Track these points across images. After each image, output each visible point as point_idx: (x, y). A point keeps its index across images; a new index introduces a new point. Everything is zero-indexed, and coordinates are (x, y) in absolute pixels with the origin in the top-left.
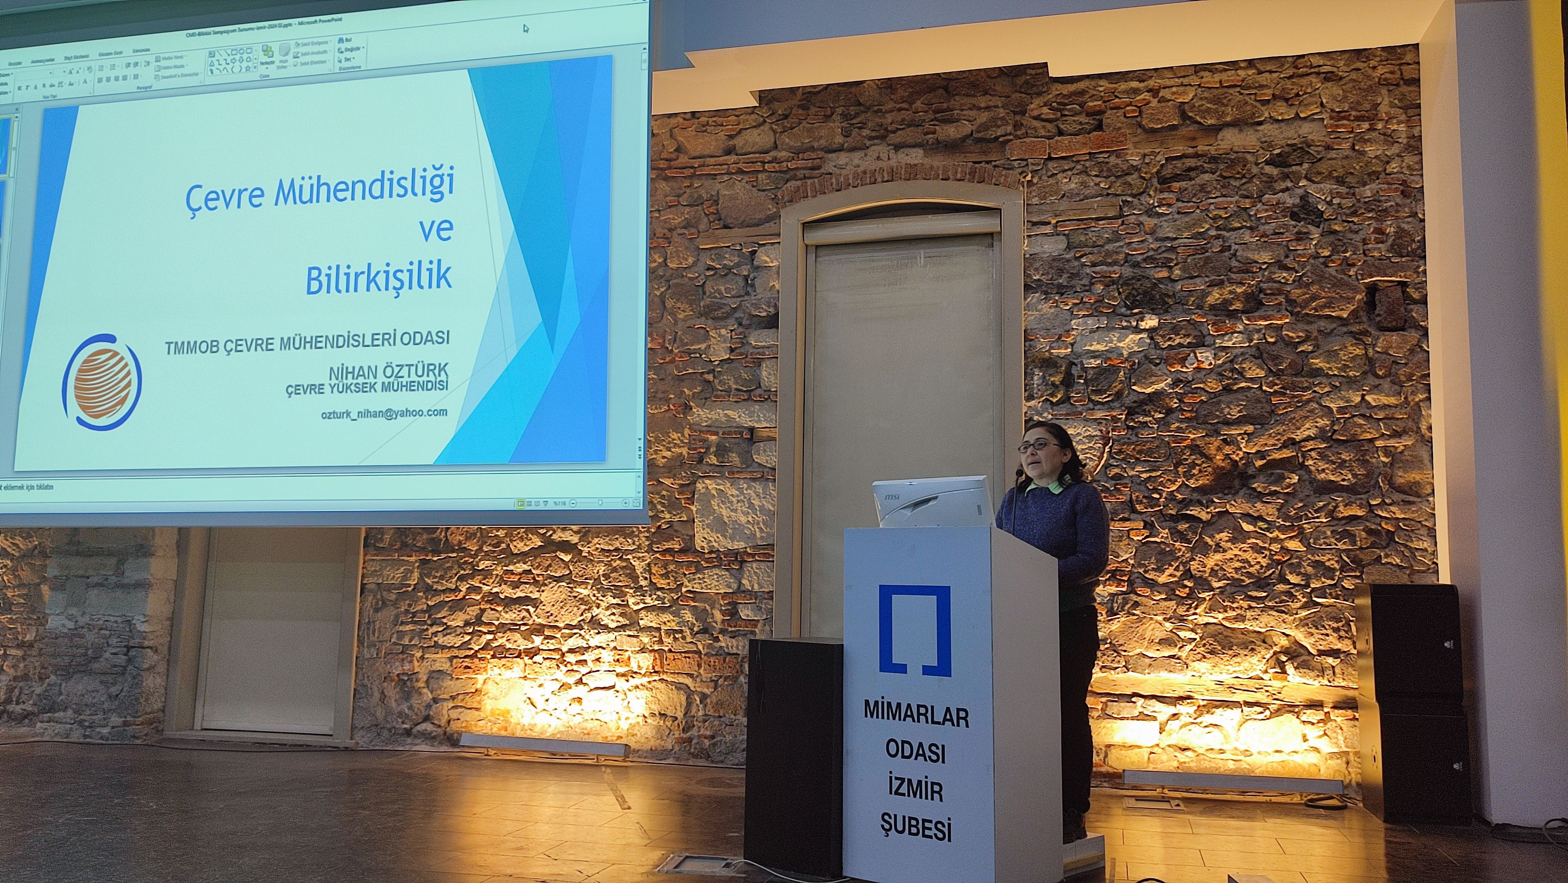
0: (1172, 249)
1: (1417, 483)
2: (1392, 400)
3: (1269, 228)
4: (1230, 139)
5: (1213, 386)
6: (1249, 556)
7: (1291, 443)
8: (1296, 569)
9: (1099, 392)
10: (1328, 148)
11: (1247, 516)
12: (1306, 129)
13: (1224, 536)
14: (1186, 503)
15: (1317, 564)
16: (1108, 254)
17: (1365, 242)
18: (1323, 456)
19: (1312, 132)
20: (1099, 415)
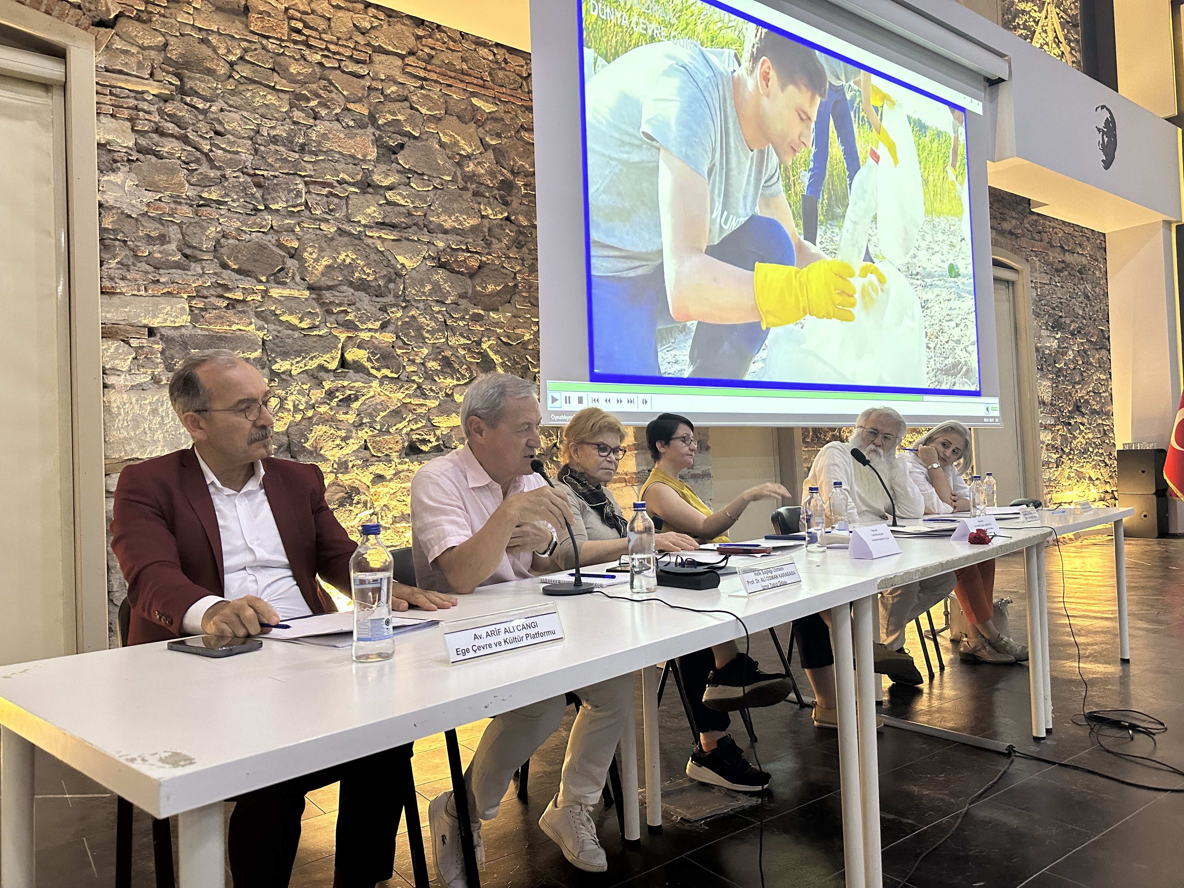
0: (1061, 303)
1: (1109, 410)
2: (1104, 377)
3: (1080, 300)
4: (1068, 258)
5: (1072, 366)
6: (1082, 440)
7: (1088, 393)
8: (1090, 444)
9: (1049, 365)
10: (1089, 270)
11: (1081, 423)
12: (1084, 259)
13: (1078, 432)
14: (1069, 418)
15: (1094, 443)
16: (1048, 301)
17: (1097, 311)
18: (1094, 399)
19: (1084, 261)
20: (1050, 376)
